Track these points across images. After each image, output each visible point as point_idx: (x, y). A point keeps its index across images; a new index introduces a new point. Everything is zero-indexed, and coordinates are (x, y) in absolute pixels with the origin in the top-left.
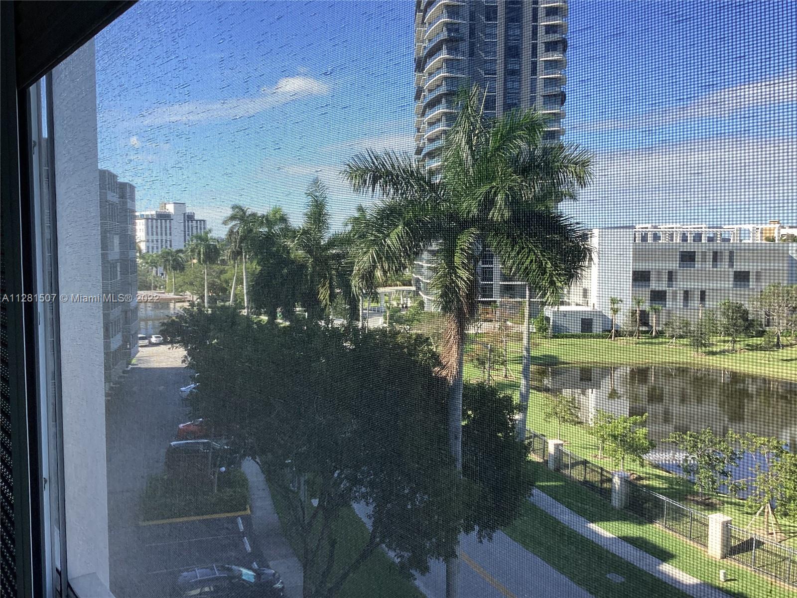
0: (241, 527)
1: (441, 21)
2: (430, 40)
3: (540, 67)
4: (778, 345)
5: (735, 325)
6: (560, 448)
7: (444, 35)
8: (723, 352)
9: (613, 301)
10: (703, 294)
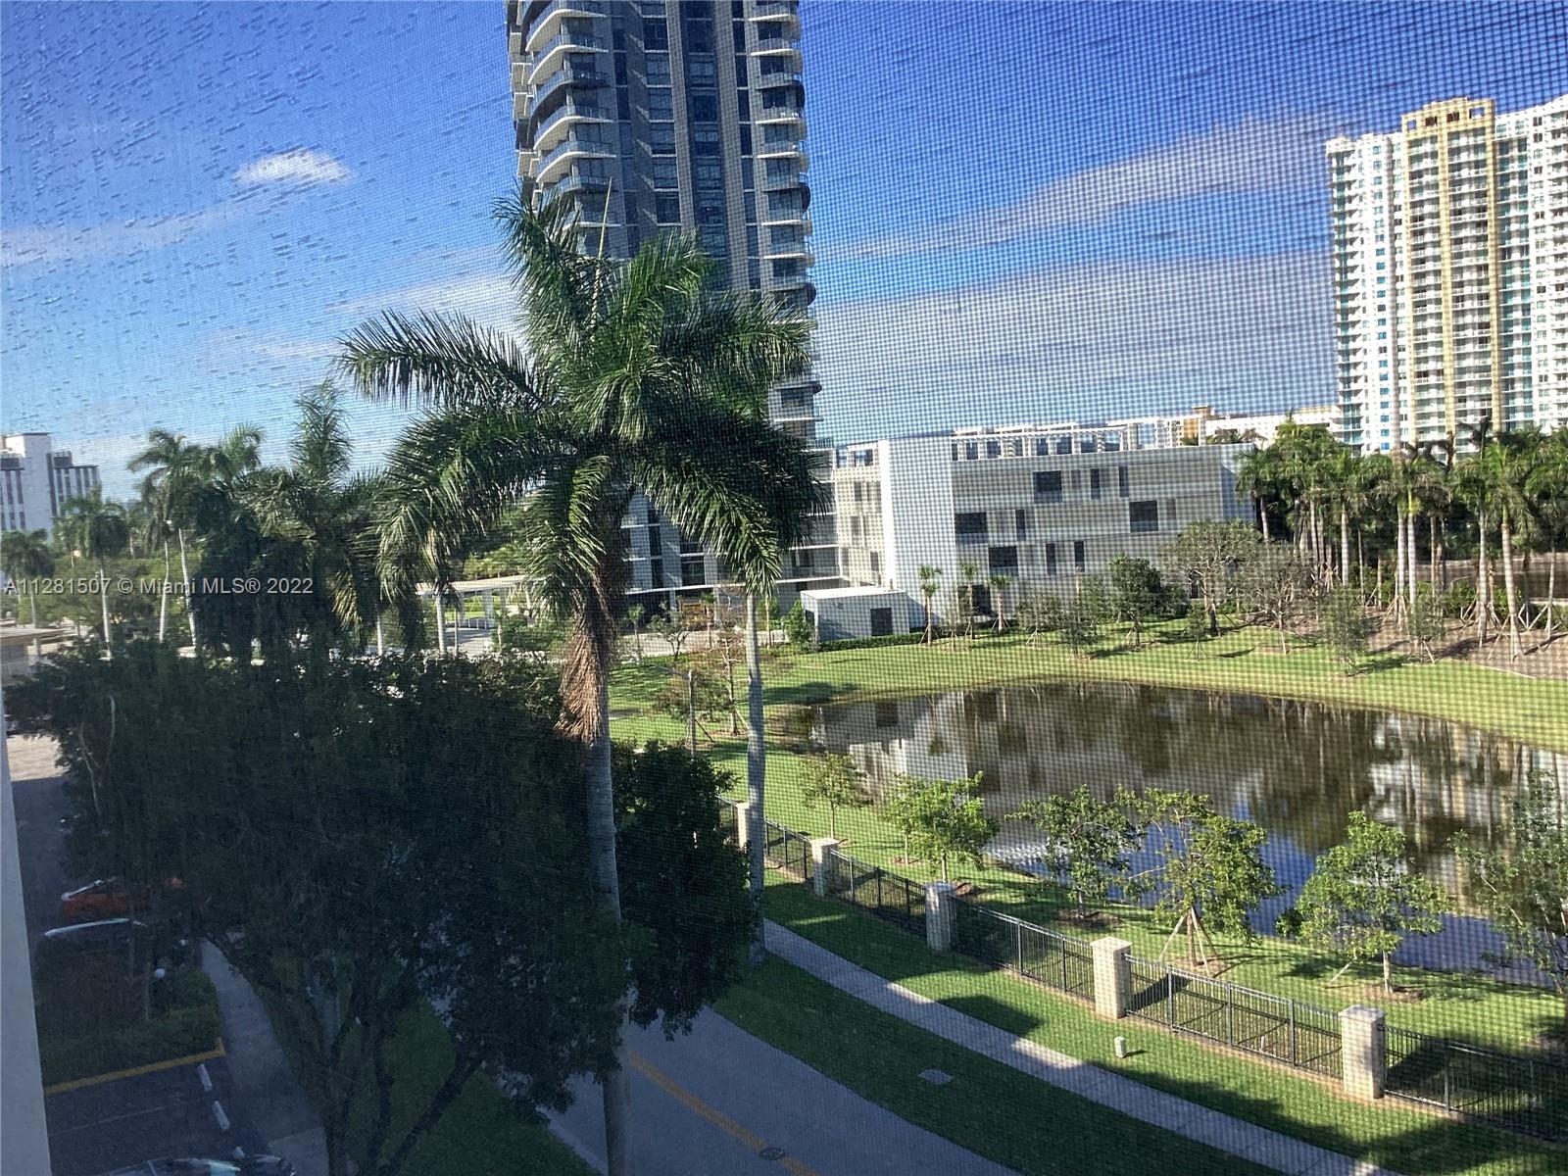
0: (207, 1082)
1: (557, 48)
2: (539, 87)
3: (757, 137)
4: (1214, 631)
5: (1137, 599)
6: (833, 852)
7: (566, 77)
8: (1120, 650)
9: (925, 573)
10: (1079, 547)
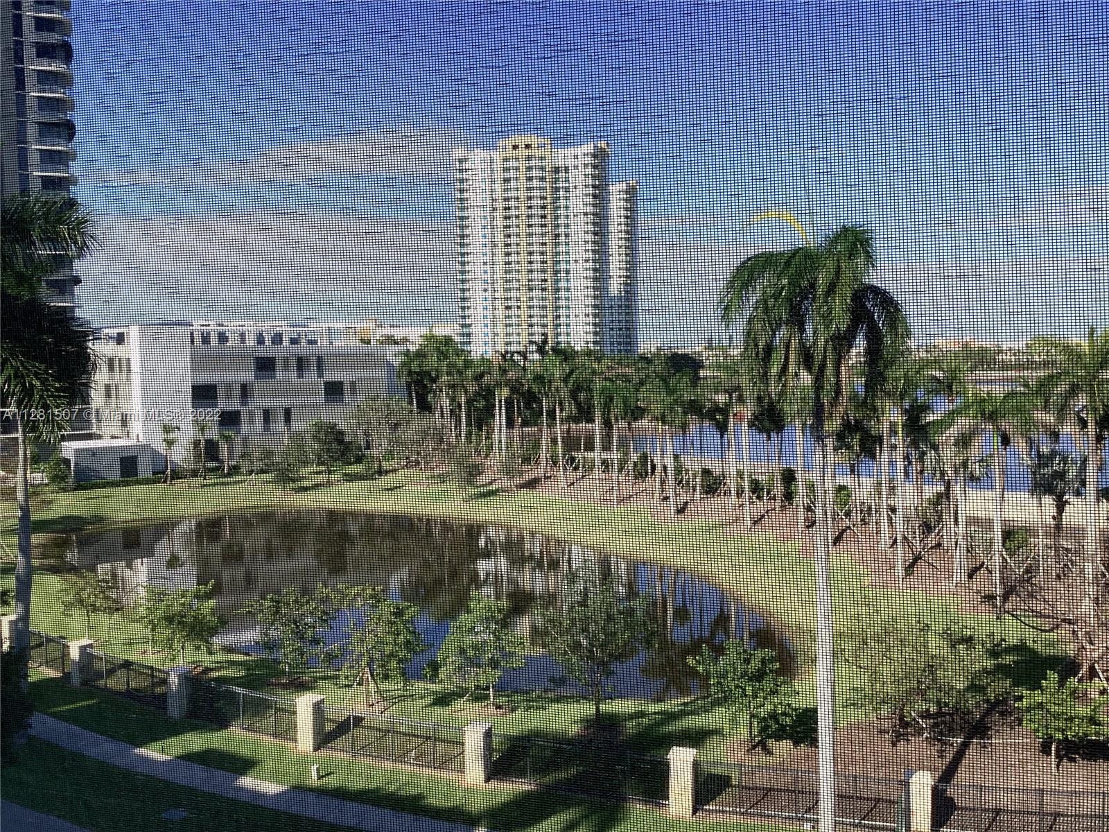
3: (30, 80)
4: (380, 472)
5: (328, 450)
6: (89, 650)
9: (167, 430)
10: (288, 413)
